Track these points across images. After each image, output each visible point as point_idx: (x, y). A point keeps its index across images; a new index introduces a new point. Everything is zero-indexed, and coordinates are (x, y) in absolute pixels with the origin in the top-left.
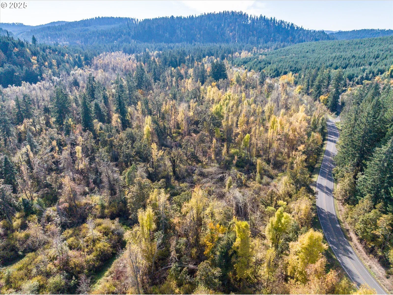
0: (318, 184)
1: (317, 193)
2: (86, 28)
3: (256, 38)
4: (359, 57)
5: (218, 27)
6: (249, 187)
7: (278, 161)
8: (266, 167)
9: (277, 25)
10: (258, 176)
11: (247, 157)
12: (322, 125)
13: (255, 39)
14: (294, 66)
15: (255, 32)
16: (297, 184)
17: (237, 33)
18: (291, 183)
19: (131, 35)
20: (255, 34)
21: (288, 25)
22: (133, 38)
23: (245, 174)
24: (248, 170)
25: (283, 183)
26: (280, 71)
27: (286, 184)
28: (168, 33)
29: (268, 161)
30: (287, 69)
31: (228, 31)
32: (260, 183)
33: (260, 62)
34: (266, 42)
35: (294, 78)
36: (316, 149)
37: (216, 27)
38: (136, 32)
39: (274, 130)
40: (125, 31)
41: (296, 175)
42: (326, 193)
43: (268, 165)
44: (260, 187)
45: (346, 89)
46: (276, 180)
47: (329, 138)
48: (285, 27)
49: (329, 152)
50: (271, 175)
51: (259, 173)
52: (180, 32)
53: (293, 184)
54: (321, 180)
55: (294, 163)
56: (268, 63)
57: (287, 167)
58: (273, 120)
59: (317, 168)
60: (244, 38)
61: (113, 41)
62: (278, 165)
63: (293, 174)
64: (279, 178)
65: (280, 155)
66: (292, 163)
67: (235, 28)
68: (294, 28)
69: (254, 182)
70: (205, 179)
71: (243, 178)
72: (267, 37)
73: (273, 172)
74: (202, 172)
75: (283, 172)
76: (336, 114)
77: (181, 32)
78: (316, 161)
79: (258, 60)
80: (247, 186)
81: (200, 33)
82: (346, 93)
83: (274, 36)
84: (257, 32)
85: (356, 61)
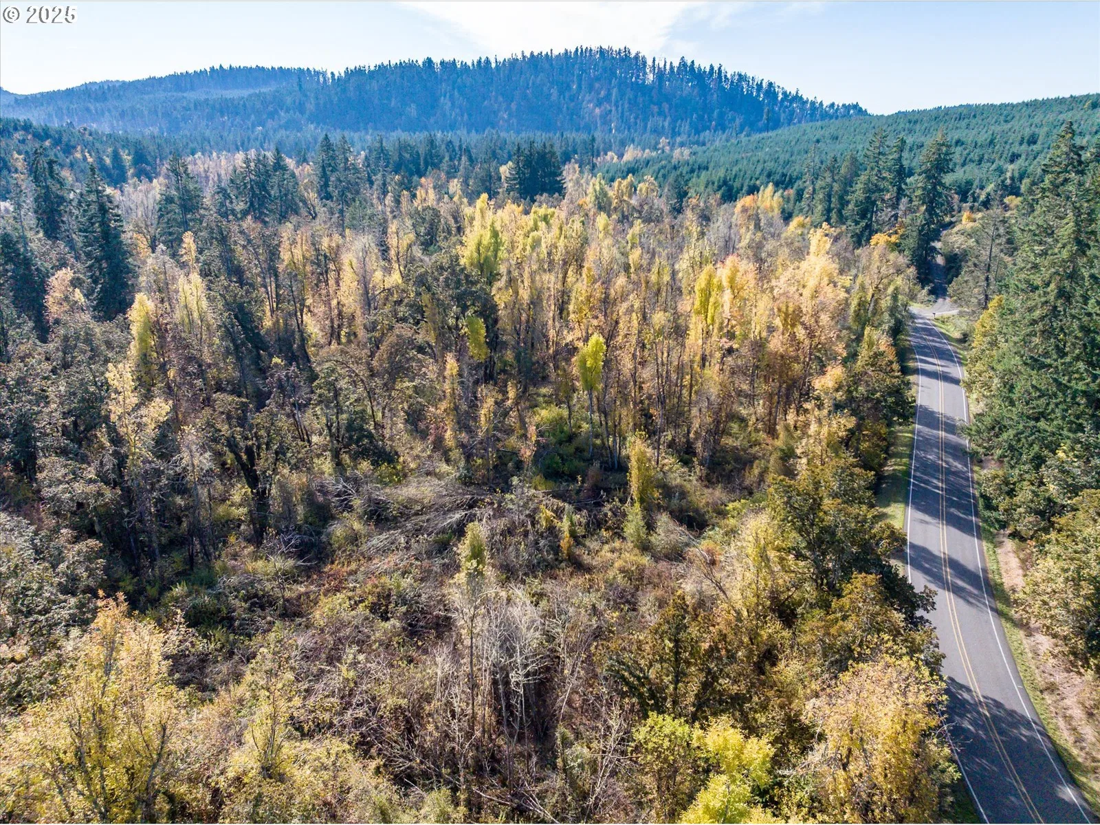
0: (913, 546)
1: (927, 601)
2: (180, 94)
3: (668, 118)
4: (976, 144)
5: (561, 93)
6: (588, 569)
7: (724, 450)
8: (677, 474)
9: (727, 87)
10: (635, 515)
11: (597, 436)
12: (892, 315)
13: (666, 124)
14: (780, 170)
15: (666, 106)
16: (824, 554)
17: (613, 109)
18: (789, 551)
19: (308, 112)
20: (667, 110)
21: (760, 86)
22: (311, 119)
23: (579, 509)
24: (596, 490)
25: (749, 551)
26: (737, 185)
27: (764, 557)
28: (413, 106)
29: (685, 454)
30: (757, 179)
31: (590, 102)
32: (645, 547)
33: (675, 168)
34: (698, 132)
35: (781, 200)
36: (890, 394)
37: (554, 91)
38: (322, 102)
39: (709, 321)
40: (289, 100)
41: (816, 505)
42: (957, 591)
43: (685, 469)
44: (641, 570)
45: (953, 219)
46: (716, 534)
47: (920, 365)
48: (752, 93)
49: (933, 413)
50: (697, 511)
51: (642, 500)
52: (449, 104)
53: (799, 556)
54: (919, 527)
55: (798, 451)
56: (699, 168)
57: (765, 471)
58: (703, 286)
59: (894, 477)
60: (636, 123)
61: (254, 126)
62: (729, 467)
63: (797, 501)
64: (732, 522)
65: (735, 427)
66: (788, 455)
67: (609, 95)
68: (775, 95)
69: (617, 544)
70: (383, 537)
71: (564, 525)
72: (701, 118)
73: (703, 497)
74: (378, 503)
75: (751, 493)
76: (931, 292)
77: (453, 104)
78: (888, 447)
79: (670, 162)
80: (579, 566)
81: (508, 108)
82: (955, 229)
83: (721, 115)
84: (670, 105)
85: (969, 154)
